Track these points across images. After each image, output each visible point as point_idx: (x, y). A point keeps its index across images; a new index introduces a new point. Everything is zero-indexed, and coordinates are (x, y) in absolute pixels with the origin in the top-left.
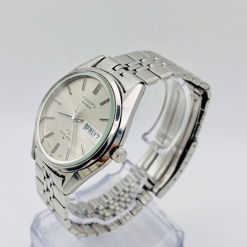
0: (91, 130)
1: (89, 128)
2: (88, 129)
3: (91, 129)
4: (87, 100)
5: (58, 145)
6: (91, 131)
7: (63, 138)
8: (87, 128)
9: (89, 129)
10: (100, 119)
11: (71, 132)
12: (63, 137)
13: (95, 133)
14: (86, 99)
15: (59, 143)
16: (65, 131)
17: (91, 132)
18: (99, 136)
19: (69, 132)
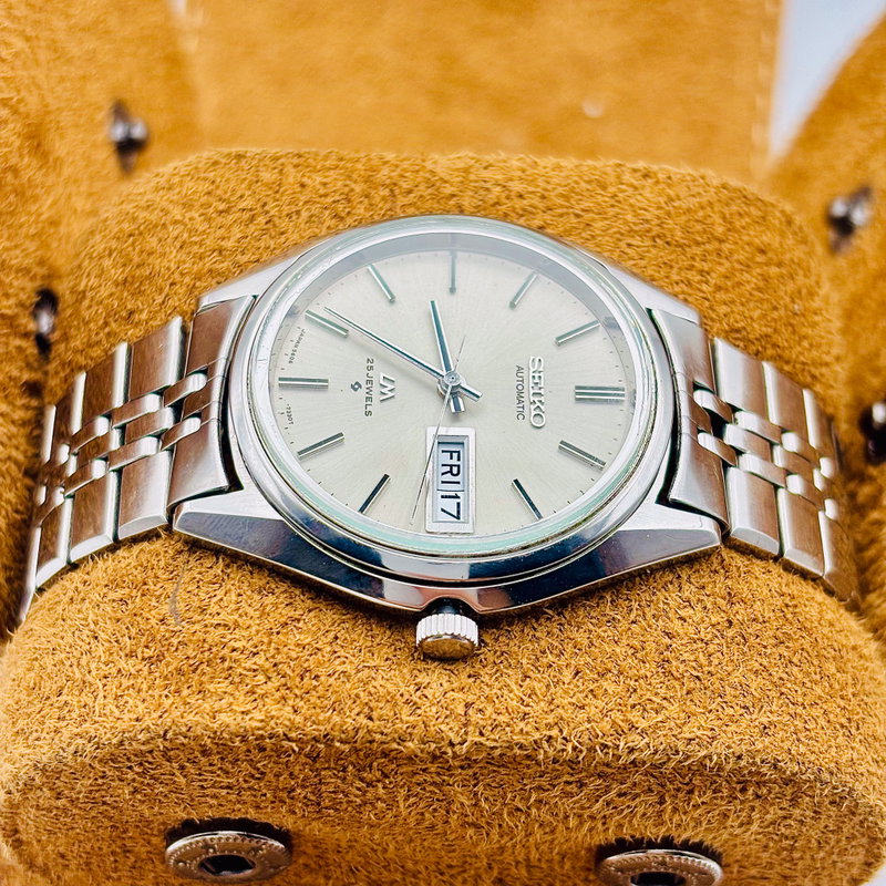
0: (455, 470)
1: (455, 455)
2: (451, 458)
3: (459, 466)
4: (537, 380)
5: (318, 385)
6: (451, 472)
7: (356, 387)
8: (451, 452)
9: (454, 461)
10: (516, 481)
11: (393, 400)
12: (357, 383)
13: (459, 494)
14: (537, 375)
15: (331, 384)
16: (382, 375)
17: (448, 477)
18: (458, 518)
19: (390, 394)
